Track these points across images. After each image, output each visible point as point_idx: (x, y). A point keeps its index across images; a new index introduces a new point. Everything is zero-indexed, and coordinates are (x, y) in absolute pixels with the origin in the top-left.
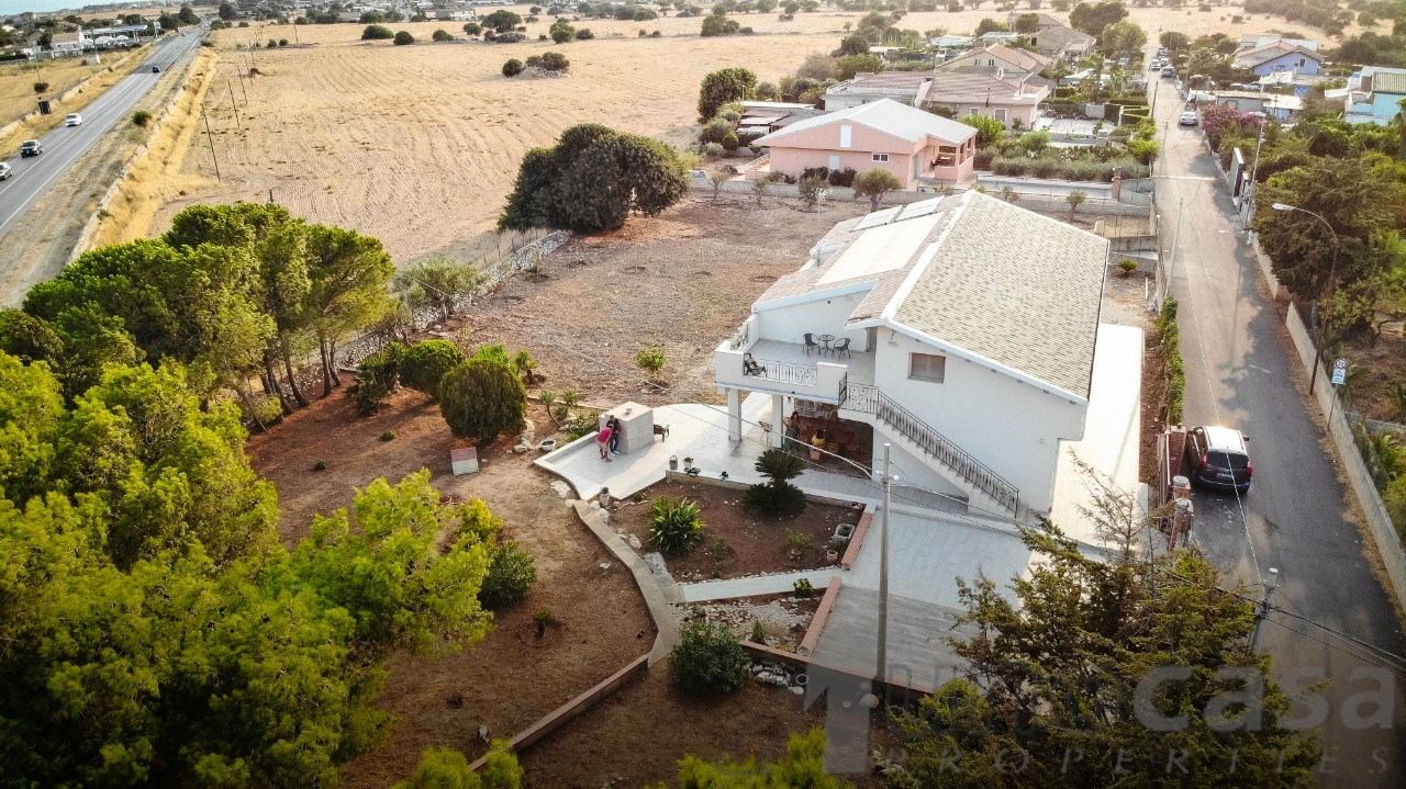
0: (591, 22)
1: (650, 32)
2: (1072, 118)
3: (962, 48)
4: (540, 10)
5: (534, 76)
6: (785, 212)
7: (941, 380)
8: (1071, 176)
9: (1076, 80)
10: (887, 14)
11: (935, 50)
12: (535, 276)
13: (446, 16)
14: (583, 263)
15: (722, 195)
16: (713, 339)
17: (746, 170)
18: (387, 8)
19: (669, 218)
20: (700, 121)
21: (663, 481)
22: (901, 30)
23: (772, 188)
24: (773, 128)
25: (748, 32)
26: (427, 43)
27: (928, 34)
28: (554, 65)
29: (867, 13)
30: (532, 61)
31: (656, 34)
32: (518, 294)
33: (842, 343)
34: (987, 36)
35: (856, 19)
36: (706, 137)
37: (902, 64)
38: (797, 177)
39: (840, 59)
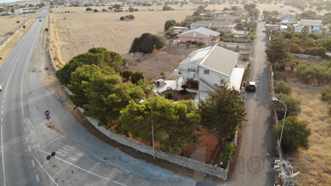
0: (137, 7)
1: (151, 9)
2: (241, 30)
3: (220, 14)
4: (124, 3)
5: (127, 20)
6: (183, 49)
7: (209, 74)
8: (238, 42)
9: (243, 22)
10: (204, 5)
11: (214, 15)
12: (138, 61)
13: (103, 5)
14: (147, 59)
15: (171, 46)
16: (172, 71)
17: (175, 41)
18: (89, 3)
19: (161, 50)
20: (165, 31)
21: (166, 90)
22: (207, 10)
23: (180, 45)
24: (180, 33)
25: (173, 9)
26: (101, 12)
27: (213, 10)
28: (131, 18)
29: (199, 5)
30: (127, 17)
31: (152, 10)
32: (136, 64)
33: (194, 70)
34: (225, 11)
35: (197, 6)
36: (167, 34)
37: (207, 18)
38: (185, 42)
39: (193, 17)
